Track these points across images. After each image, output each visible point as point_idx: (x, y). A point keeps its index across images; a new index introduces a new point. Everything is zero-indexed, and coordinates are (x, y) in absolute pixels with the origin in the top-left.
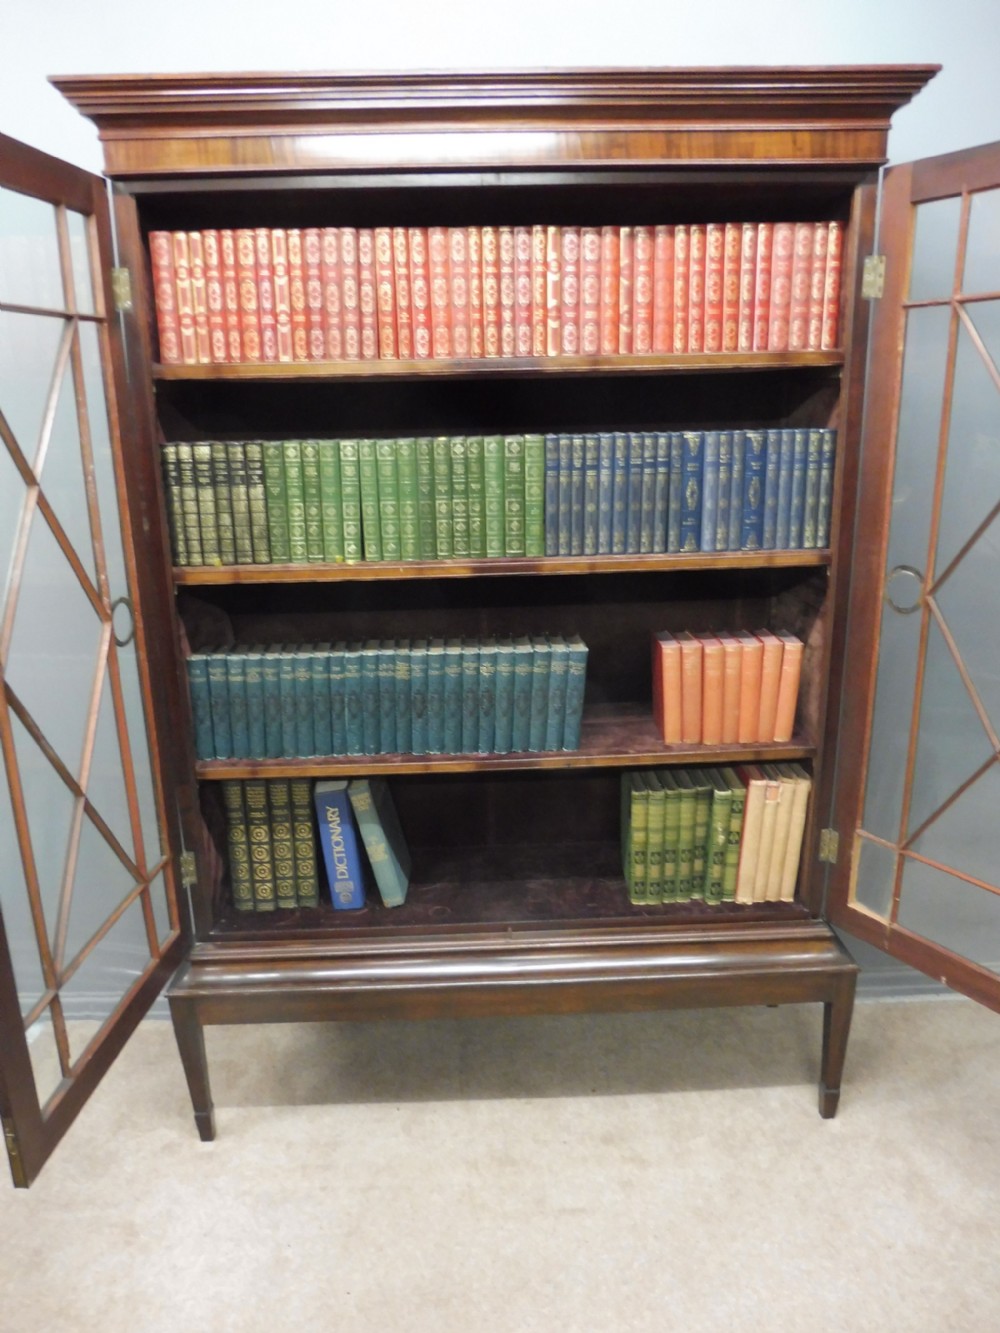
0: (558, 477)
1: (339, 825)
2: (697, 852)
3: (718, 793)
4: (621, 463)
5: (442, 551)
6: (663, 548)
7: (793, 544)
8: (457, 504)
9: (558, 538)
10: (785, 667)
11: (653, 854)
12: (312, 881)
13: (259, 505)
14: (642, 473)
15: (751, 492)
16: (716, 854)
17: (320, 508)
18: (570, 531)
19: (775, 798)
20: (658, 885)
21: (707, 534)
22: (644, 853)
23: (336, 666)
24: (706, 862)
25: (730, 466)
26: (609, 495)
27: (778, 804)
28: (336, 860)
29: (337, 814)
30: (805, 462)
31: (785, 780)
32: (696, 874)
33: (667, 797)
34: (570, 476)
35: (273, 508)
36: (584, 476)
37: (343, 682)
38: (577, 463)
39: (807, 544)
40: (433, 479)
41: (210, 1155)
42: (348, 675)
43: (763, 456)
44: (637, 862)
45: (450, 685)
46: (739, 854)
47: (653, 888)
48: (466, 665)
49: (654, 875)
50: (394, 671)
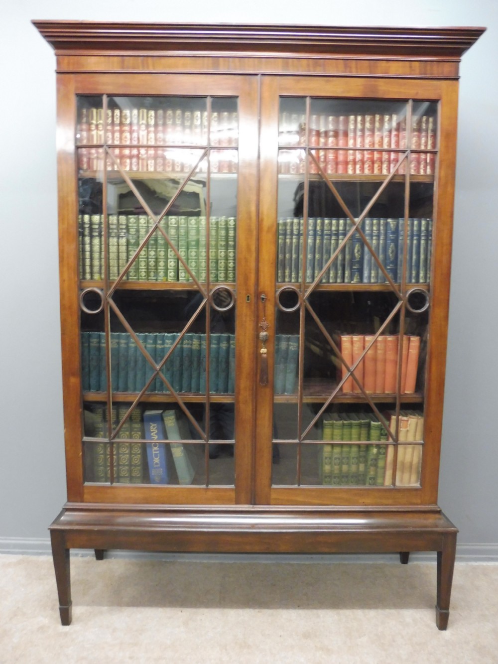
0: (285, 239)
1: (156, 434)
2: (361, 460)
3: (373, 423)
4: (319, 233)
5: (221, 278)
6: (342, 281)
7: (413, 281)
8: (230, 252)
9: (284, 273)
10: (410, 350)
11: (336, 459)
12: (139, 468)
13: (123, 249)
14: (330, 239)
15: (390, 251)
16: (372, 460)
17: (156, 251)
18: (291, 269)
19: (406, 427)
20: (338, 477)
21: (366, 274)
22: (330, 458)
23: (160, 341)
24: (366, 466)
25: (378, 236)
26: (313, 250)
27: (408, 430)
28: (154, 455)
29: (156, 427)
30: (419, 236)
31: (412, 416)
32: (360, 473)
33: (343, 425)
34: (292, 239)
35: (131, 251)
36: (299, 239)
37: (163, 350)
38: (295, 232)
39: (421, 281)
41: (66, 634)
42: (166, 346)
43: (396, 232)
44: (326, 464)
45: (223, 353)
46: (386, 460)
47: (335, 480)
48: (231, 342)
49: (336, 471)
50: (192, 345)
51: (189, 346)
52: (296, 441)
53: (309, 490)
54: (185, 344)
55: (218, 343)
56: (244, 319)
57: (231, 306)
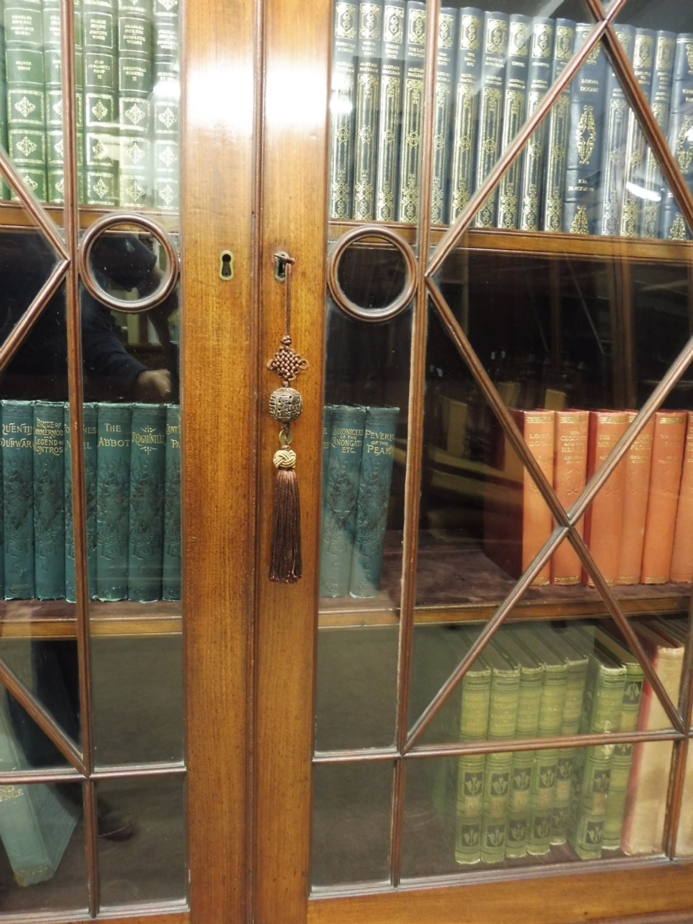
2: (562, 769)
3: (607, 671)
4: (467, 61)
11: (495, 778)
14: (502, 88)
16: (598, 774)
20: (502, 827)
22: (480, 777)
33: (523, 678)
36: (401, 78)
38: (389, 53)
40: (116, 53)
44: (467, 793)
45: (141, 468)
46: (633, 771)
47: (492, 836)
48: (171, 429)
49: (497, 813)
50: (31, 438)
51: (25, 443)
52: (391, 752)
53: (427, 895)
54: (7, 438)
55: (126, 435)
56: (212, 343)
57: (162, 290)
